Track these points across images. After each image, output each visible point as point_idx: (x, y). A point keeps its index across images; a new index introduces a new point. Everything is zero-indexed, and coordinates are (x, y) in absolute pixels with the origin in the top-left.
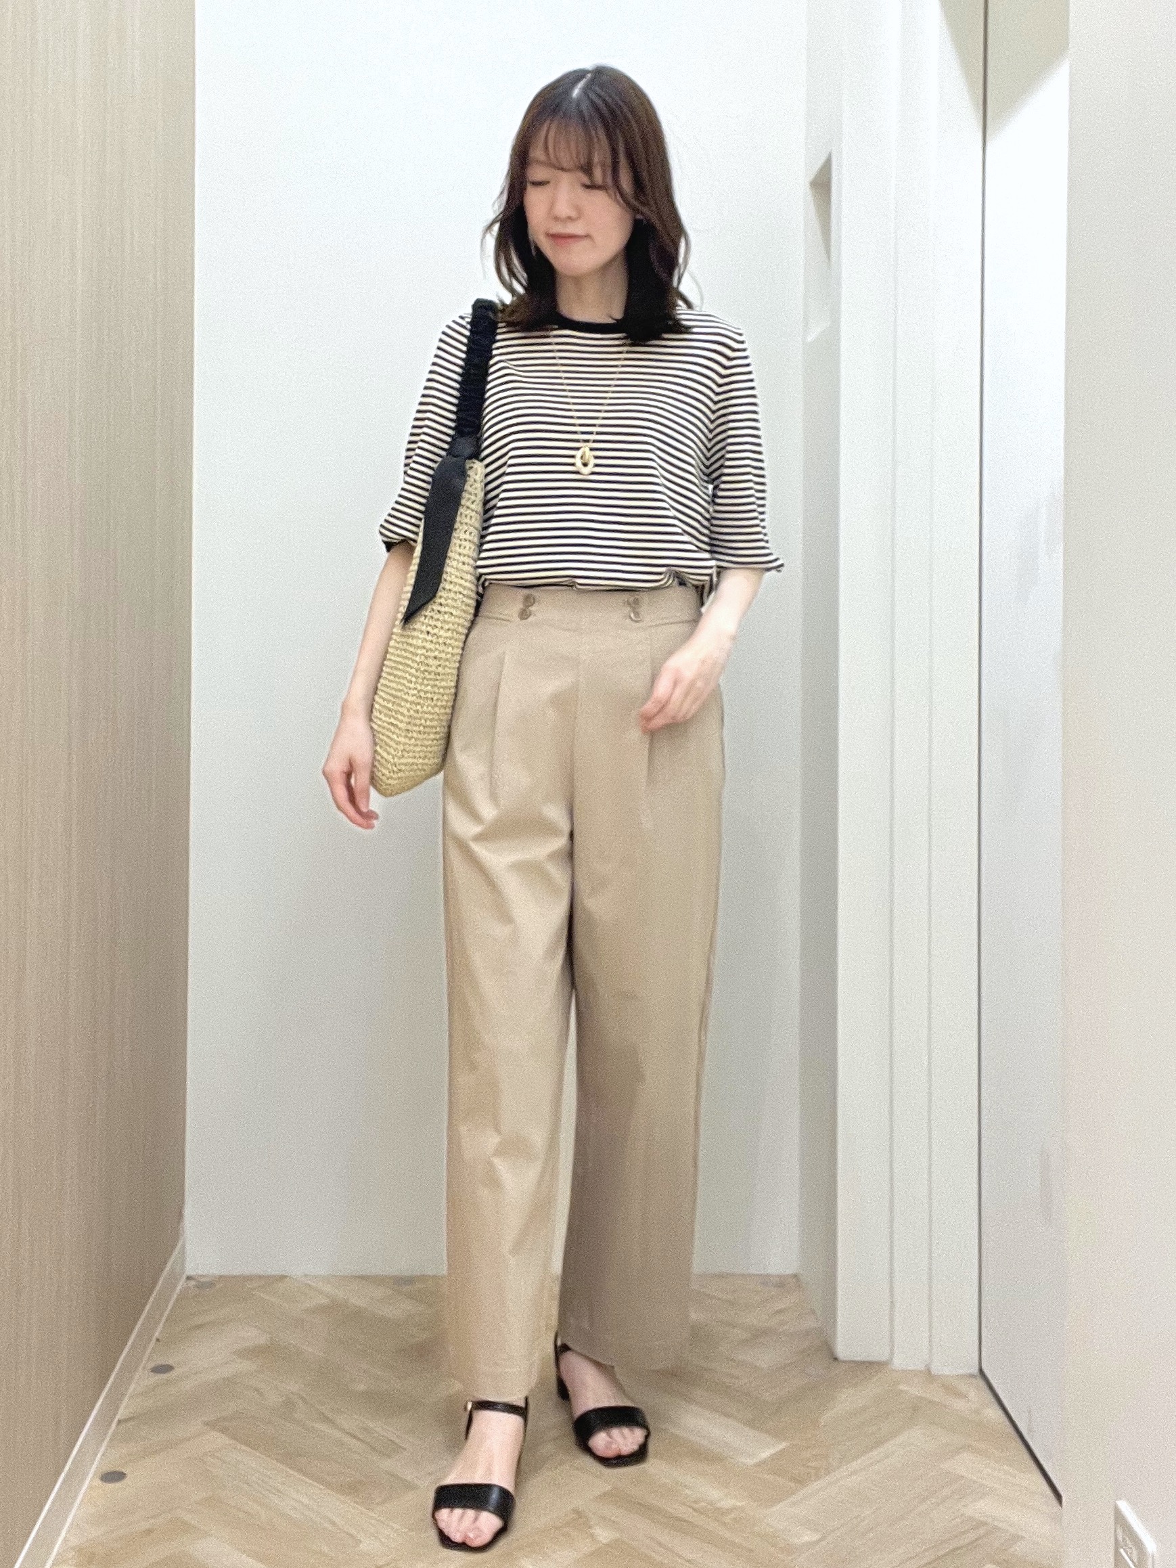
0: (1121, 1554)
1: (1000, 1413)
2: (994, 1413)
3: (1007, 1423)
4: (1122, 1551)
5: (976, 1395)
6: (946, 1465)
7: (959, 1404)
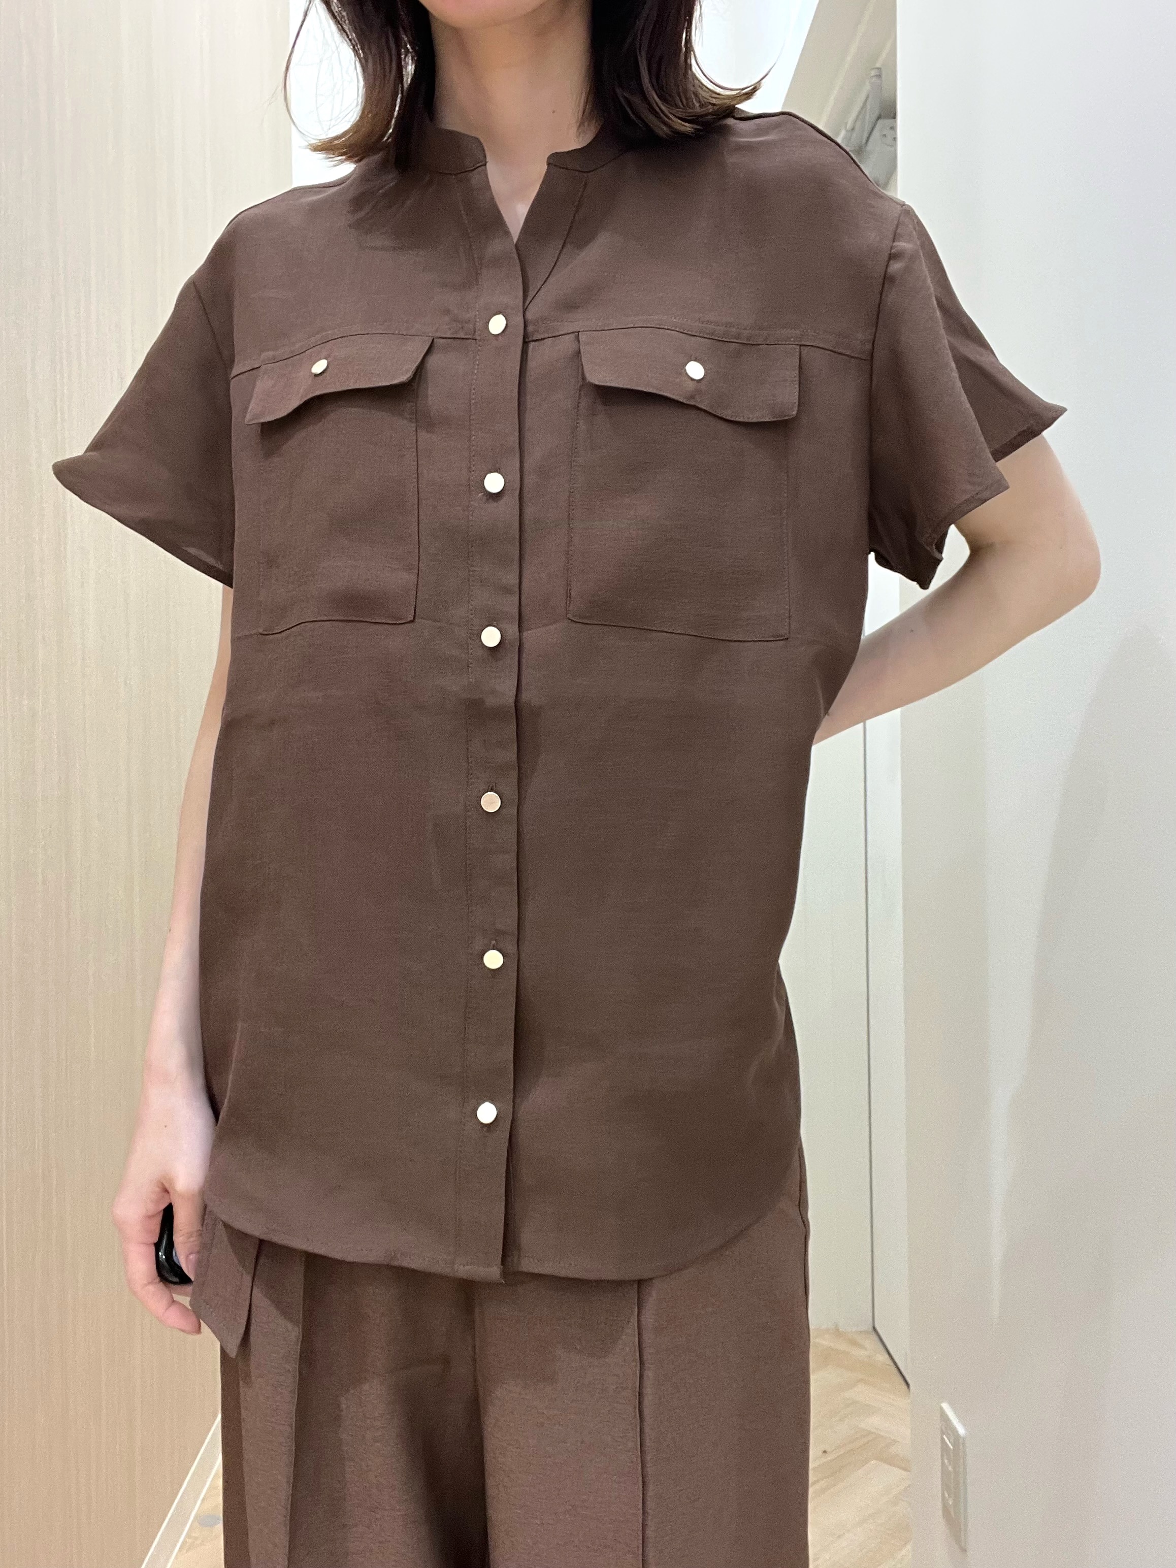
0: (944, 1440)
1: (887, 1356)
2: (883, 1358)
3: (892, 1364)
4: (944, 1437)
5: (870, 1343)
6: (847, 1394)
7: (857, 1352)
